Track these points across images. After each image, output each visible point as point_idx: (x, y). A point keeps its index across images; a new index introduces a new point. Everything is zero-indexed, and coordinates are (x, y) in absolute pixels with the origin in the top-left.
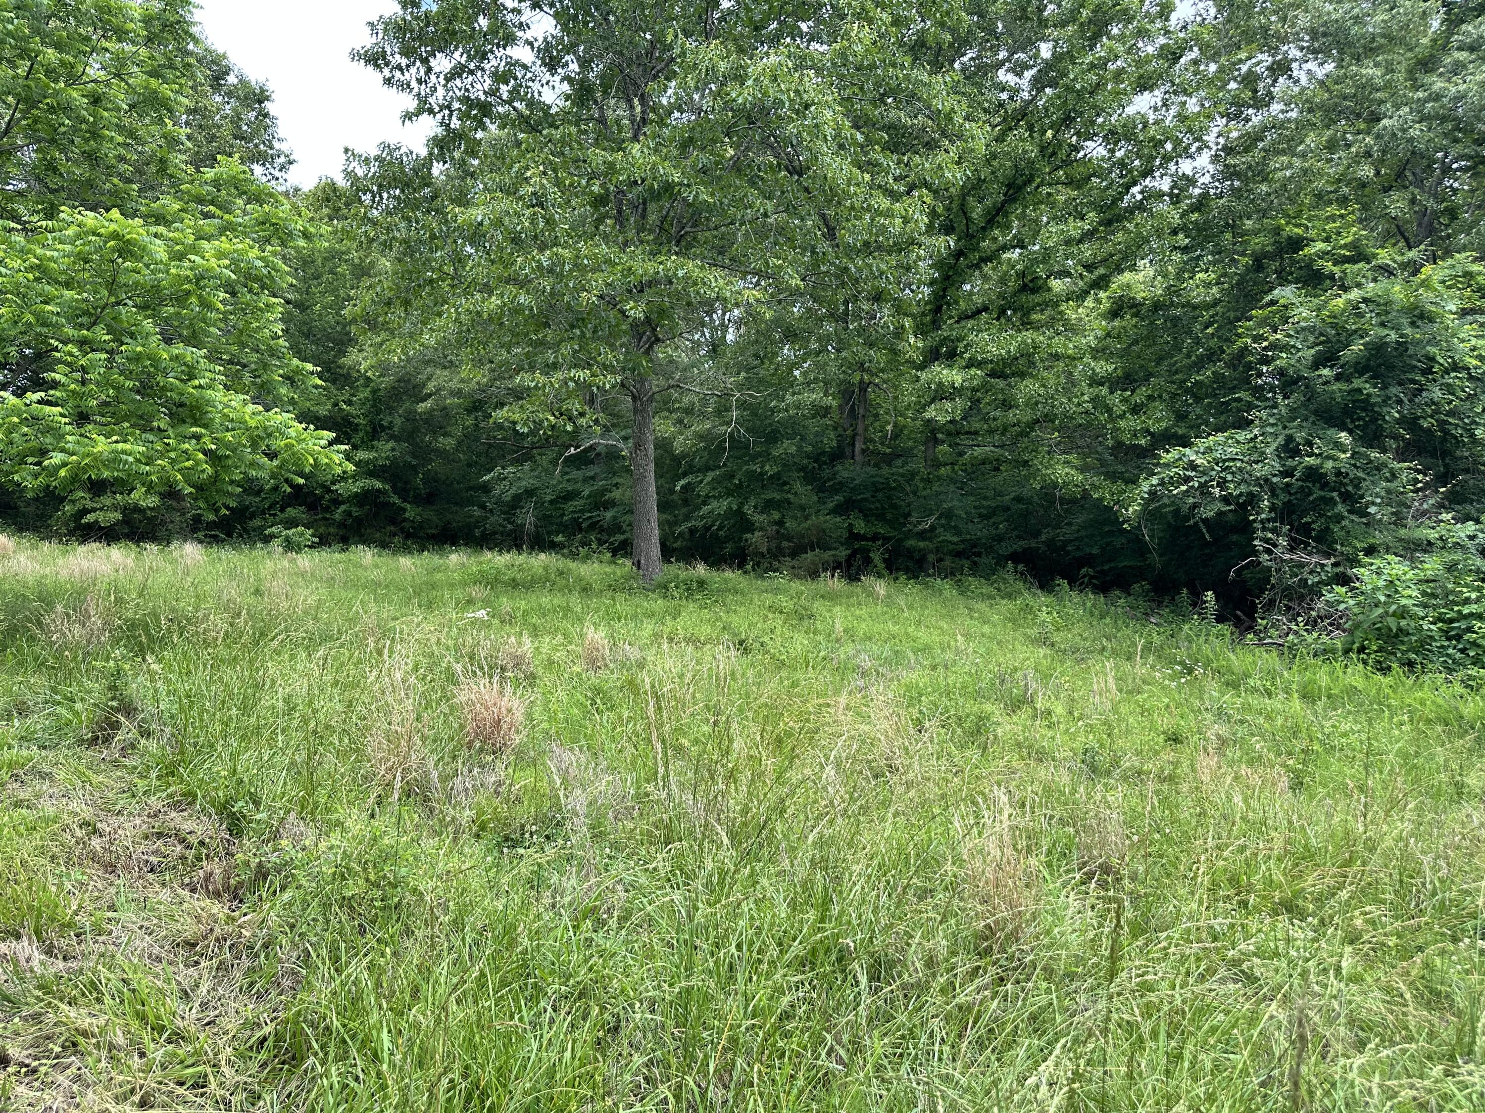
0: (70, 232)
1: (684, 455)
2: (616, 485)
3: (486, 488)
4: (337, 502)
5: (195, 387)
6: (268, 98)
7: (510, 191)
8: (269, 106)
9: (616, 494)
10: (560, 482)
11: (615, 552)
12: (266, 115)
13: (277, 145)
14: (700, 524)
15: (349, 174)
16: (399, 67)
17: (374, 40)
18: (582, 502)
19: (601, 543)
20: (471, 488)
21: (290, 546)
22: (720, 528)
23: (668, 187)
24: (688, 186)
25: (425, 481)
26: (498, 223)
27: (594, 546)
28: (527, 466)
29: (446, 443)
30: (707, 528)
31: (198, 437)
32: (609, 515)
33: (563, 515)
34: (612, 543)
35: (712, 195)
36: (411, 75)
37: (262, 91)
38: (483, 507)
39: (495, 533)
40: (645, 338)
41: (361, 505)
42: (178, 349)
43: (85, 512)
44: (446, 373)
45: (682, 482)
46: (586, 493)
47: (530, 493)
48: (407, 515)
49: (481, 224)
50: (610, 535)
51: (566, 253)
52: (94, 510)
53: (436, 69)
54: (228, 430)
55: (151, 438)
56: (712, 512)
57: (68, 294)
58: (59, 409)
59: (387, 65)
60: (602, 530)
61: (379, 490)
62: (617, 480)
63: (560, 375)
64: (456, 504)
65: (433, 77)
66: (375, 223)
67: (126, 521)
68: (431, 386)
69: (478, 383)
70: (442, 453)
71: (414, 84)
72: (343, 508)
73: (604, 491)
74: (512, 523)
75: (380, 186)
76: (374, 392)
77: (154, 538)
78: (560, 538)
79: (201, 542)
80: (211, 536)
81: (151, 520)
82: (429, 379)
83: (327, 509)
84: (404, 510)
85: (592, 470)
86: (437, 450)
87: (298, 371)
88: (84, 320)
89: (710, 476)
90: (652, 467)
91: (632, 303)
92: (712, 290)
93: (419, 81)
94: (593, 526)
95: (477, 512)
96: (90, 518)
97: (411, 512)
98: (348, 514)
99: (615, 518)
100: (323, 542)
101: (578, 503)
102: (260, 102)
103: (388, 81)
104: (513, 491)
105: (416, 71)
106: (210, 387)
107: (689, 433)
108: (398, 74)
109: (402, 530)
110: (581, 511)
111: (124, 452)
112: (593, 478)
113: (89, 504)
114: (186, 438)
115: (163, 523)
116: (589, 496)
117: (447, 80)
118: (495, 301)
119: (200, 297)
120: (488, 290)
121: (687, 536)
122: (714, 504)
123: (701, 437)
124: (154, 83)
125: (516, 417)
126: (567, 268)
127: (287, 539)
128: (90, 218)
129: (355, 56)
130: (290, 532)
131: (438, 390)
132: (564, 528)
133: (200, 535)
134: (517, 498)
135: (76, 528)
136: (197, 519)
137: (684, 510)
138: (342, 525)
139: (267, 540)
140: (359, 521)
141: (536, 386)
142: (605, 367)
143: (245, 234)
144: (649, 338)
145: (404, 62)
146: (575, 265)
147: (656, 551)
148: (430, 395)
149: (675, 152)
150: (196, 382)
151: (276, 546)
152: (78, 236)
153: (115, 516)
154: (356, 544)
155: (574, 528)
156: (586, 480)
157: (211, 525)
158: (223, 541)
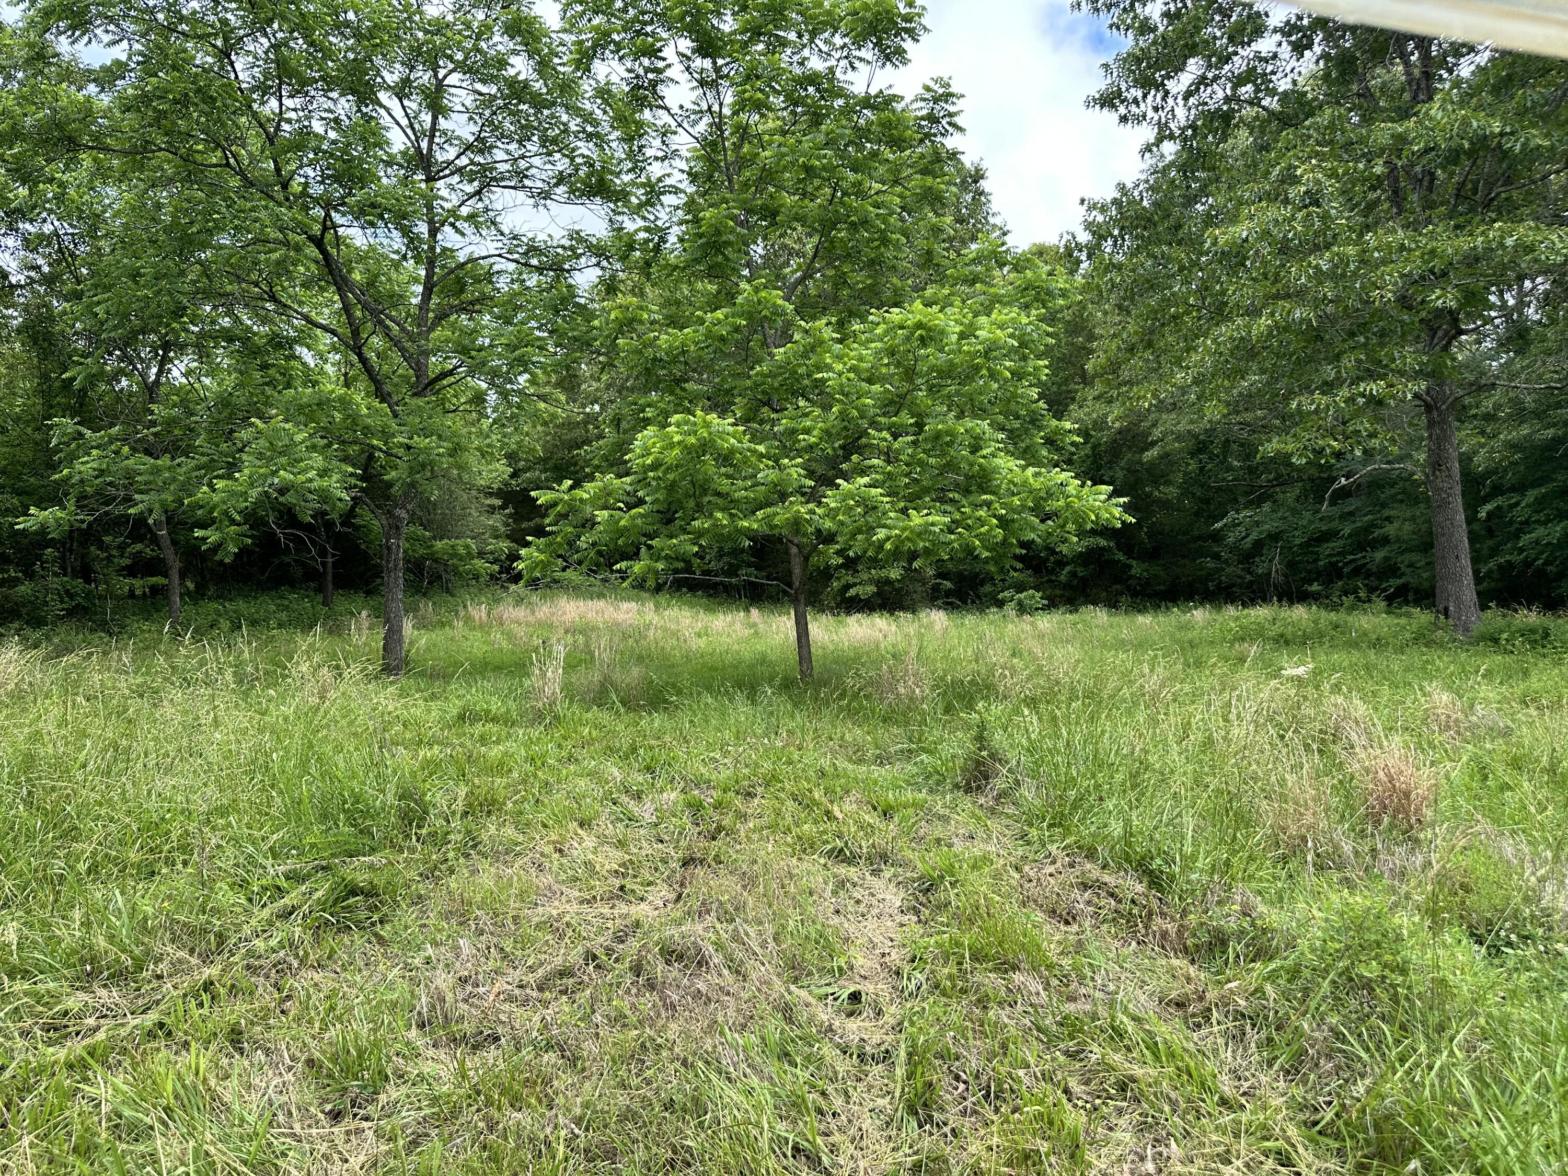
0: (879, 331)
1: (1489, 473)
2: (1388, 519)
3: (1217, 537)
4: (1062, 563)
5: (984, 457)
6: (982, 177)
7: (1276, 196)
8: (983, 184)
9: (1391, 530)
10: (1311, 522)
11: (1390, 600)
12: (982, 193)
13: (992, 220)
14: (1516, 558)
15: (1089, 226)
16: (1136, 101)
17: (1109, 81)
18: (1340, 543)
19: (1371, 590)
20: (1200, 538)
21: (1022, 609)
22: (1547, 563)
23: (1482, 142)
24: (1512, 133)
25: (1150, 535)
26: (1266, 234)
27: (1362, 594)
28: (1266, 507)
29: (1171, 492)
30: (1527, 564)
31: (988, 504)
32: (1379, 555)
33: (1316, 560)
34: (1385, 590)
35: (1547, 135)
36: (1147, 107)
37: (977, 170)
38: (1216, 557)
39: (1233, 585)
40: (1440, 333)
41: (1085, 564)
42: (969, 423)
43: (848, 587)
44: (1173, 416)
45: (1489, 507)
46: (1347, 531)
47: (1274, 537)
48: (1133, 572)
49: (1246, 240)
50: (1381, 580)
51: (1351, 250)
52: (855, 585)
53: (1174, 91)
54: (1013, 494)
55: (949, 508)
56: (1537, 542)
57: (876, 388)
58: (879, 490)
59: (1122, 102)
60: (1368, 575)
61: (1103, 549)
62: (1387, 513)
63: (1344, 392)
64: (1184, 557)
65: (1170, 101)
66: (1119, 267)
67: (878, 594)
68: (1157, 433)
69: (1210, 421)
70: (1165, 504)
71: (1150, 114)
72: (1068, 568)
73: (1372, 525)
74: (1250, 573)
75: (1122, 229)
76: (1094, 448)
77: (903, 608)
78: (1315, 587)
79: (940, 608)
80: (947, 603)
81: (898, 591)
82: (1154, 425)
83: (1052, 572)
84: (1130, 567)
85: (1353, 504)
86: (1158, 501)
87: (1057, 431)
88: (892, 409)
89: (1531, 495)
90: (1458, 489)
91: (1438, 292)
92: (1558, 253)
93: (1156, 109)
94: (1356, 571)
95: (1210, 563)
96: (852, 592)
97: (1137, 569)
98: (1073, 574)
99: (1386, 559)
100: (1052, 605)
101: (1335, 545)
102: (976, 182)
103: (1124, 119)
104: (1254, 536)
105: (1154, 98)
106: (994, 456)
107: (1496, 444)
108: (1133, 109)
109: (1128, 588)
110: (1339, 554)
111: (933, 524)
112: (1351, 514)
113: (851, 580)
114: (977, 506)
115: (908, 593)
116: (1350, 535)
117: (1186, 99)
118: (1264, 322)
119: (989, 369)
120: (1254, 312)
121: (1496, 575)
122: (1540, 531)
123: (1513, 446)
124: (929, 180)
125: (1290, 448)
126: (1352, 267)
127: (1020, 604)
128: (895, 315)
129: (1091, 102)
130: (1022, 596)
131: (1165, 434)
132: (1317, 576)
133: (940, 602)
134: (1258, 545)
135: (842, 602)
136: (936, 588)
137: (1490, 543)
138: (1067, 586)
139: (1000, 604)
140: (1083, 580)
141: (1317, 411)
142: (1402, 373)
143: (1009, 304)
144: (1447, 333)
145: (1139, 94)
146: (1361, 261)
147: (1469, 594)
148: (1154, 443)
149: (1490, 99)
150: (984, 452)
151: (1010, 610)
152: (886, 332)
153: (871, 589)
154: (1085, 603)
155: (1331, 574)
156: (1345, 517)
157: (948, 594)
158: (958, 607)
